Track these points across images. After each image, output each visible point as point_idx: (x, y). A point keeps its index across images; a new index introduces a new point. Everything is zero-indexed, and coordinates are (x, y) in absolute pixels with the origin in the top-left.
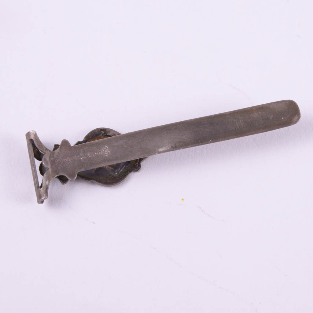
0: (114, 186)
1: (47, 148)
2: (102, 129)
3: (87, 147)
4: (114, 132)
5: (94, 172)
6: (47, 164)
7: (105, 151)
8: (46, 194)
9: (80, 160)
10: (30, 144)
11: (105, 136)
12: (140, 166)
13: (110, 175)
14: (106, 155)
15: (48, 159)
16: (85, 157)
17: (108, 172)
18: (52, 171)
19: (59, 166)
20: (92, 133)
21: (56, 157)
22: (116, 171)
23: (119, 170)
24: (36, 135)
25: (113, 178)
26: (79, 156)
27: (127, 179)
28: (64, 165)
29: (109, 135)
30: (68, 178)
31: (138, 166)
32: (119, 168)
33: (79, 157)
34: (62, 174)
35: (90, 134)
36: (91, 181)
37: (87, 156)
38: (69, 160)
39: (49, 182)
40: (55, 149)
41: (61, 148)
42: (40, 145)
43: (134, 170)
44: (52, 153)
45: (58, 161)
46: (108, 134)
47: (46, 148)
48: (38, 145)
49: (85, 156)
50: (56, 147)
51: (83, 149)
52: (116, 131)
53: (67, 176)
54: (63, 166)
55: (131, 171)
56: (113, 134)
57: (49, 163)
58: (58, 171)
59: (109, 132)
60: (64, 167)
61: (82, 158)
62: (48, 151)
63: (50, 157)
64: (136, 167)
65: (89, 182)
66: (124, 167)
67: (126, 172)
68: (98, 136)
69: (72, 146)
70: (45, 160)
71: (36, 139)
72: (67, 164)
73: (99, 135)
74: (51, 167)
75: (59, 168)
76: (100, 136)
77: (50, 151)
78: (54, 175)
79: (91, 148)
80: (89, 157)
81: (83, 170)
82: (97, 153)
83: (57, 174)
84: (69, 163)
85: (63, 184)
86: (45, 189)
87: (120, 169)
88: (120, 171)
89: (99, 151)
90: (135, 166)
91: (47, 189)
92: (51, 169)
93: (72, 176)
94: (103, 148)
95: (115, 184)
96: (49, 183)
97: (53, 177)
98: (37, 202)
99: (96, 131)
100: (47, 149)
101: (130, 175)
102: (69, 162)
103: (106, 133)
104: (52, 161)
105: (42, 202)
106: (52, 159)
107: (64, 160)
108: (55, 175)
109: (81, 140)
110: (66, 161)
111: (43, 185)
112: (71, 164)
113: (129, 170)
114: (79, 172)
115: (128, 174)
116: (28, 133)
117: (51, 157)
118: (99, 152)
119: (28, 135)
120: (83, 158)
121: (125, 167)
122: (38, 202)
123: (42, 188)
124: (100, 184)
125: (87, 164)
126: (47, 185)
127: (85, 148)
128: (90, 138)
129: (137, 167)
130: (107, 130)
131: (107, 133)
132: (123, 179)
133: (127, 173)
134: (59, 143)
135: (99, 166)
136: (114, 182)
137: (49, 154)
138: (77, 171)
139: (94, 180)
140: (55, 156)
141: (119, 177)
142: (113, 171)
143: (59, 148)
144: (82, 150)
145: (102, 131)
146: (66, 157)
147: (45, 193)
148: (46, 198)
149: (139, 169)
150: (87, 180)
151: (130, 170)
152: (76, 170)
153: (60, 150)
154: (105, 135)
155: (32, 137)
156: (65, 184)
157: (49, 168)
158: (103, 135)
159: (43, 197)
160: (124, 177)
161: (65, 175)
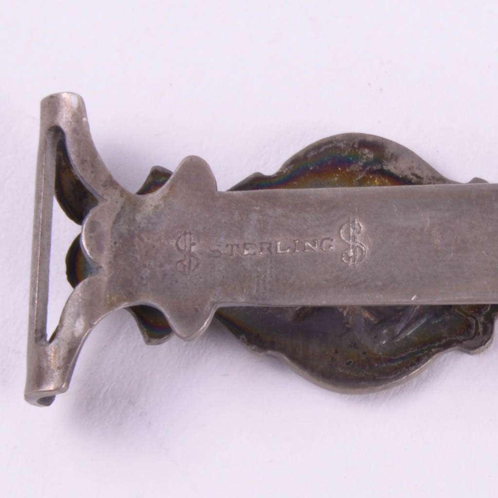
0: (360, 393)
1: (115, 178)
2: (370, 139)
3: (279, 211)
4: (415, 165)
5: (289, 317)
6: (97, 247)
7: (351, 243)
8: (64, 374)
9: (239, 259)
10: (49, 145)
11: (374, 172)
12: (492, 332)
13: (355, 345)
14: (349, 258)
15: (106, 226)
16: (262, 249)
17: (348, 329)
18: (110, 281)
19: (145, 266)
20: (322, 150)
21: (142, 226)
22: (385, 331)
23: (398, 330)
24: (80, 113)
25: (364, 358)
26: (236, 241)
27: (425, 373)
28: (167, 267)
29: (393, 170)
30: (172, 322)
31: (481, 329)
32: (398, 321)
33: (238, 246)
34: (149, 300)
35: (312, 154)
36: (269, 352)
37: (271, 247)
38: (193, 249)
39: (89, 325)
40: (147, 189)
41: (171, 187)
42: (88, 158)
43: (459, 342)
44: (131, 204)
45: (146, 240)
46: (391, 167)
47: (110, 177)
48: (78, 156)
49: (261, 244)
50: (158, 177)
51: (260, 212)
52: (424, 159)
53: (168, 316)
54: (161, 266)
55: (446, 346)
56: (408, 173)
57: (108, 242)
58: (136, 284)
59: (395, 157)
60: (165, 275)
61: (246, 252)
62: (118, 192)
63: (119, 216)
64: (473, 331)
65: (262, 354)
66: (423, 321)
67: (424, 344)
68: (344, 169)
69: (221, 193)
70: (92, 228)
71: (75, 131)
72: (181, 261)
73: (349, 163)
74: (113, 265)
75: (147, 272)
76: (352, 167)
77: (123, 192)
78: (114, 299)
79: (293, 215)
80: (279, 251)
81: (241, 301)
82: (314, 245)
83: (130, 296)
84: (190, 262)
85: (148, 342)
86: (63, 352)
87: (403, 325)
88: (403, 336)
89: (323, 237)
90: (469, 326)
91: (72, 353)
92: (106, 272)
93: (190, 318)
94: (344, 227)
95: (364, 387)
96: (85, 330)
97: (111, 306)
98: (23, 397)
99: (342, 145)
100: (111, 183)
101: (442, 358)
102: (192, 255)
103: (380, 162)
104: (121, 236)
105: (47, 401)
106: (124, 228)
107: (173, 243)
108: (120, 301)
109: (271, 169)
110: (182, 248)
111: (61, 335)
112: (197, 265)
113: (440, 339)
114: (219, 306)
115: (429, 356)
116: (52, 97)
117: (122, 220)
118: (325, 242)
119: (51, 104)
120: (252, 252)
121: (428, 322)
122: (28, 398)
123: (52, 344)
124: (306, 373)
125: (264, 281)
126: (77, 334)
127: (270, 212)
128: (308, 169)
129: (477, 333)
130: (390, 150)
131: (385, 162)
132: (404, 373)
133: (429, 350)
134: (172, 165)
135: (310, 301)
136: (362, 379)
137: (119, 206)
138: (213, 304)
139: (283, 350)
140: (139, 217)
141: (391, 361)
142: (373, 329)
143: (164, 187)
144: (254, 217)
145: (366, 151)
146: (185, 234)
147: (59, 368)
148: (59, 390)
149: (483, 343)
150: (254, 347)
151: (444, 341)
152: (212, 299)
153: (165, 198)
154: (375, 168)
155: (64, 120)
156: (159, 343)
157: (103, 265)
158: (365, 166)
159: (48, 383)
160: (412, 365)
161: (162, 309)
